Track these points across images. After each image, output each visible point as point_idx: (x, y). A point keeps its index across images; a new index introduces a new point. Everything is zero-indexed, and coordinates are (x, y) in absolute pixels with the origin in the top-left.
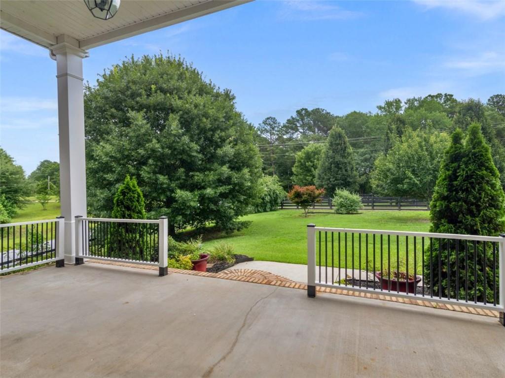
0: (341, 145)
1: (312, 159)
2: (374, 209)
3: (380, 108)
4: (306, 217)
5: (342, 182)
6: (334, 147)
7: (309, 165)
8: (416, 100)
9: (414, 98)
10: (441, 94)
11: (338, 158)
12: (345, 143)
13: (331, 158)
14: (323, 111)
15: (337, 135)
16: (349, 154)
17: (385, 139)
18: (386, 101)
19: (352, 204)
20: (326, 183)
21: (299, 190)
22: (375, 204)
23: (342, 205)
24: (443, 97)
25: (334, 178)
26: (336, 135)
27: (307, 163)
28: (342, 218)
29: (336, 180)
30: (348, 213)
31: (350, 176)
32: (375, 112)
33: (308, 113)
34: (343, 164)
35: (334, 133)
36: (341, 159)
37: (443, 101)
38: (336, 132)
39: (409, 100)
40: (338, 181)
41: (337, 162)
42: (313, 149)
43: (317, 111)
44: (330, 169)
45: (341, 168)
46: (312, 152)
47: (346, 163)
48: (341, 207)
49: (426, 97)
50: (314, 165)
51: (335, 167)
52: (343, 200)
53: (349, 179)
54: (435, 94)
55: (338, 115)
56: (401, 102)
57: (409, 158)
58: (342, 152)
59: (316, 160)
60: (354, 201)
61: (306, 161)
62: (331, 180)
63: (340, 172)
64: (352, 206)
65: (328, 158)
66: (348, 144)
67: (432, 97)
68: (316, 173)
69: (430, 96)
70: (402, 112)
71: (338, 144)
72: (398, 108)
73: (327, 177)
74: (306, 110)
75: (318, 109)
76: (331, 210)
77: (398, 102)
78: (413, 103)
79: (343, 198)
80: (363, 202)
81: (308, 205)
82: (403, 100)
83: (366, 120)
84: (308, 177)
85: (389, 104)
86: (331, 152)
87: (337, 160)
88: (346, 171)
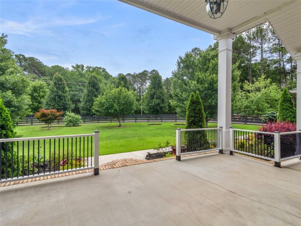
0: (62, 85)
1: (38, 91)
2: (85, 123)
3: (73, 67)
4: (49, 130)
5: (63, 107)
6: (57, 86)
7: (36, 96)
8: (91, 68)
9: (90, 66)
10: (101, 68)
11: (60, 93)
12: (64, 85)
13: (56, 93)
14: (37, 60)
15: (60, 79)
16: (66, 91)
17: (88, 86)
18: (77, 64)
19: (76, 120)
20: (52, 108)
21: (45, 112)
22: (85, 120)
23: (70, 121)
24: (102, 69)
25: (57, 105)
26: (58, 78)
27: (34, 94)
28: (76, 129)
29: (58, 106)
30: (74, 126)
31: (67, 104)
32: (71, 69)
33: (25, 59)
34: (63, 96)
35: (57, 77)
36: (62, 94)
37: (102, 71)
38: (58, 77)
39: (88, 67)
40: (60, 107)
41: (60, 95)
42: (39, 85)
43: (32, 59)
44: (55, 99)
45: (62, 99)
46: (38, 87)
47: (65, 96)
48: (70, 122)
49: (95, 67)
50: (39, 95)
51: (58, 98)
52: (71, 118)
53: (66, 106)
54: (99, 67)
55: (46, 65)
56: (84, 67)
57: (114, 98)
58: (63, 89)
59: (41, 93)
60: (77, 119)
61: (33, 92)
62: (55, 106)
63: (61, 101)
64: (76, 122)
65: (54, 92)
66: (65, 85)
67: (98, 68)
68: (44, 101)
69: (96, 67)
70: (84, 72)
71: (60, 85)
72: (83, 69)
73: (53, 104)
74: (23, 56)
75: (33, 58)
76: (58, 125)
77: (83, 66)
78: (89, 69)
79: (72, 117)
80: (82, 119)
81: (51, 122)
82: (85, 66)
83: (66, 72)
84: (34, 104)
85: (78, 66)
86: (56, 88)
87: (60, 94)
88: (65, 101)
